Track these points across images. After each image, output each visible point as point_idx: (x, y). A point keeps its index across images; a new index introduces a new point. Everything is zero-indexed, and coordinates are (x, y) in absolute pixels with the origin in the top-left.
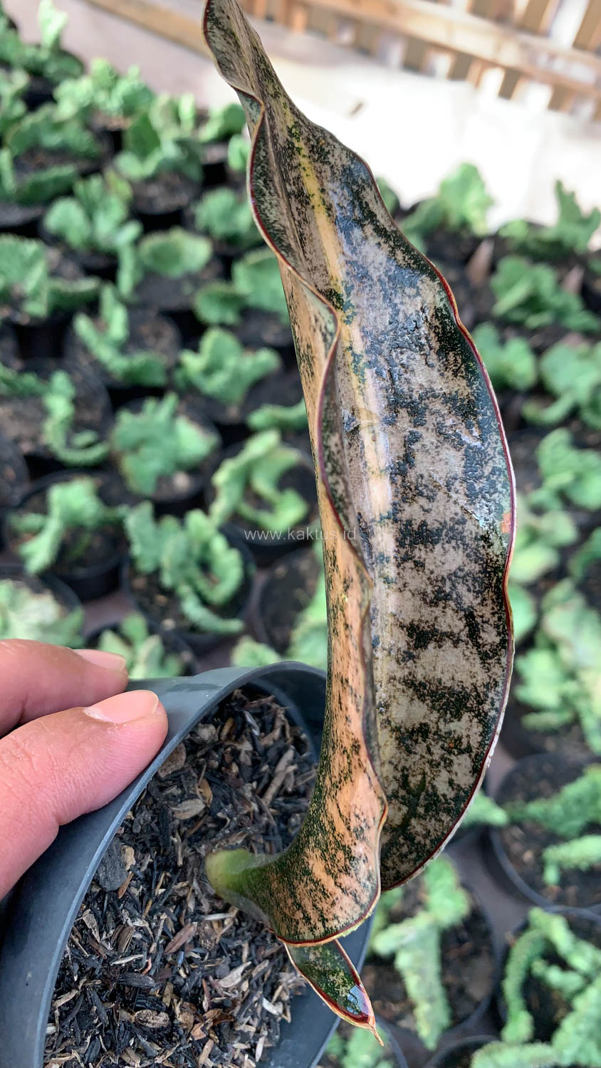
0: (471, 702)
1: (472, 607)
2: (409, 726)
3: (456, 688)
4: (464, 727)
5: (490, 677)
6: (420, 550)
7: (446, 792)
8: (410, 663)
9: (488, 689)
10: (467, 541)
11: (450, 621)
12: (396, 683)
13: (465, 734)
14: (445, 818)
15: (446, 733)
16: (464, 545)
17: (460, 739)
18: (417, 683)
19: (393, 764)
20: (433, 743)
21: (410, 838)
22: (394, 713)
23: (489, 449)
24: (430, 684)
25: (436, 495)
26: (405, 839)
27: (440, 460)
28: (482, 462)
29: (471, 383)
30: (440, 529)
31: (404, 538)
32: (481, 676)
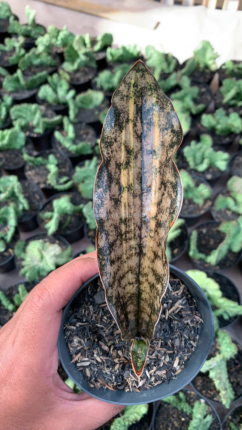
0: (161, 279)
2: (151, 283)
3: (159, 274)
6: (159, 229)
7: (156, 308)
8: (153, 264)
9: (164, 276)
12: (150, 269)
14: (156, 317)
15: (157, 288)
16: (165, 229)
17: (158, 291)
20: (155, 290)
22: (149, 278)
23: (177, 200)
24: (155, 271)
25: (164, 213)
27: (167, 202)
28: (174, 204)
29: (175, 179)
30: (162, 223)
31: (157, 225)
32: (163, 272)
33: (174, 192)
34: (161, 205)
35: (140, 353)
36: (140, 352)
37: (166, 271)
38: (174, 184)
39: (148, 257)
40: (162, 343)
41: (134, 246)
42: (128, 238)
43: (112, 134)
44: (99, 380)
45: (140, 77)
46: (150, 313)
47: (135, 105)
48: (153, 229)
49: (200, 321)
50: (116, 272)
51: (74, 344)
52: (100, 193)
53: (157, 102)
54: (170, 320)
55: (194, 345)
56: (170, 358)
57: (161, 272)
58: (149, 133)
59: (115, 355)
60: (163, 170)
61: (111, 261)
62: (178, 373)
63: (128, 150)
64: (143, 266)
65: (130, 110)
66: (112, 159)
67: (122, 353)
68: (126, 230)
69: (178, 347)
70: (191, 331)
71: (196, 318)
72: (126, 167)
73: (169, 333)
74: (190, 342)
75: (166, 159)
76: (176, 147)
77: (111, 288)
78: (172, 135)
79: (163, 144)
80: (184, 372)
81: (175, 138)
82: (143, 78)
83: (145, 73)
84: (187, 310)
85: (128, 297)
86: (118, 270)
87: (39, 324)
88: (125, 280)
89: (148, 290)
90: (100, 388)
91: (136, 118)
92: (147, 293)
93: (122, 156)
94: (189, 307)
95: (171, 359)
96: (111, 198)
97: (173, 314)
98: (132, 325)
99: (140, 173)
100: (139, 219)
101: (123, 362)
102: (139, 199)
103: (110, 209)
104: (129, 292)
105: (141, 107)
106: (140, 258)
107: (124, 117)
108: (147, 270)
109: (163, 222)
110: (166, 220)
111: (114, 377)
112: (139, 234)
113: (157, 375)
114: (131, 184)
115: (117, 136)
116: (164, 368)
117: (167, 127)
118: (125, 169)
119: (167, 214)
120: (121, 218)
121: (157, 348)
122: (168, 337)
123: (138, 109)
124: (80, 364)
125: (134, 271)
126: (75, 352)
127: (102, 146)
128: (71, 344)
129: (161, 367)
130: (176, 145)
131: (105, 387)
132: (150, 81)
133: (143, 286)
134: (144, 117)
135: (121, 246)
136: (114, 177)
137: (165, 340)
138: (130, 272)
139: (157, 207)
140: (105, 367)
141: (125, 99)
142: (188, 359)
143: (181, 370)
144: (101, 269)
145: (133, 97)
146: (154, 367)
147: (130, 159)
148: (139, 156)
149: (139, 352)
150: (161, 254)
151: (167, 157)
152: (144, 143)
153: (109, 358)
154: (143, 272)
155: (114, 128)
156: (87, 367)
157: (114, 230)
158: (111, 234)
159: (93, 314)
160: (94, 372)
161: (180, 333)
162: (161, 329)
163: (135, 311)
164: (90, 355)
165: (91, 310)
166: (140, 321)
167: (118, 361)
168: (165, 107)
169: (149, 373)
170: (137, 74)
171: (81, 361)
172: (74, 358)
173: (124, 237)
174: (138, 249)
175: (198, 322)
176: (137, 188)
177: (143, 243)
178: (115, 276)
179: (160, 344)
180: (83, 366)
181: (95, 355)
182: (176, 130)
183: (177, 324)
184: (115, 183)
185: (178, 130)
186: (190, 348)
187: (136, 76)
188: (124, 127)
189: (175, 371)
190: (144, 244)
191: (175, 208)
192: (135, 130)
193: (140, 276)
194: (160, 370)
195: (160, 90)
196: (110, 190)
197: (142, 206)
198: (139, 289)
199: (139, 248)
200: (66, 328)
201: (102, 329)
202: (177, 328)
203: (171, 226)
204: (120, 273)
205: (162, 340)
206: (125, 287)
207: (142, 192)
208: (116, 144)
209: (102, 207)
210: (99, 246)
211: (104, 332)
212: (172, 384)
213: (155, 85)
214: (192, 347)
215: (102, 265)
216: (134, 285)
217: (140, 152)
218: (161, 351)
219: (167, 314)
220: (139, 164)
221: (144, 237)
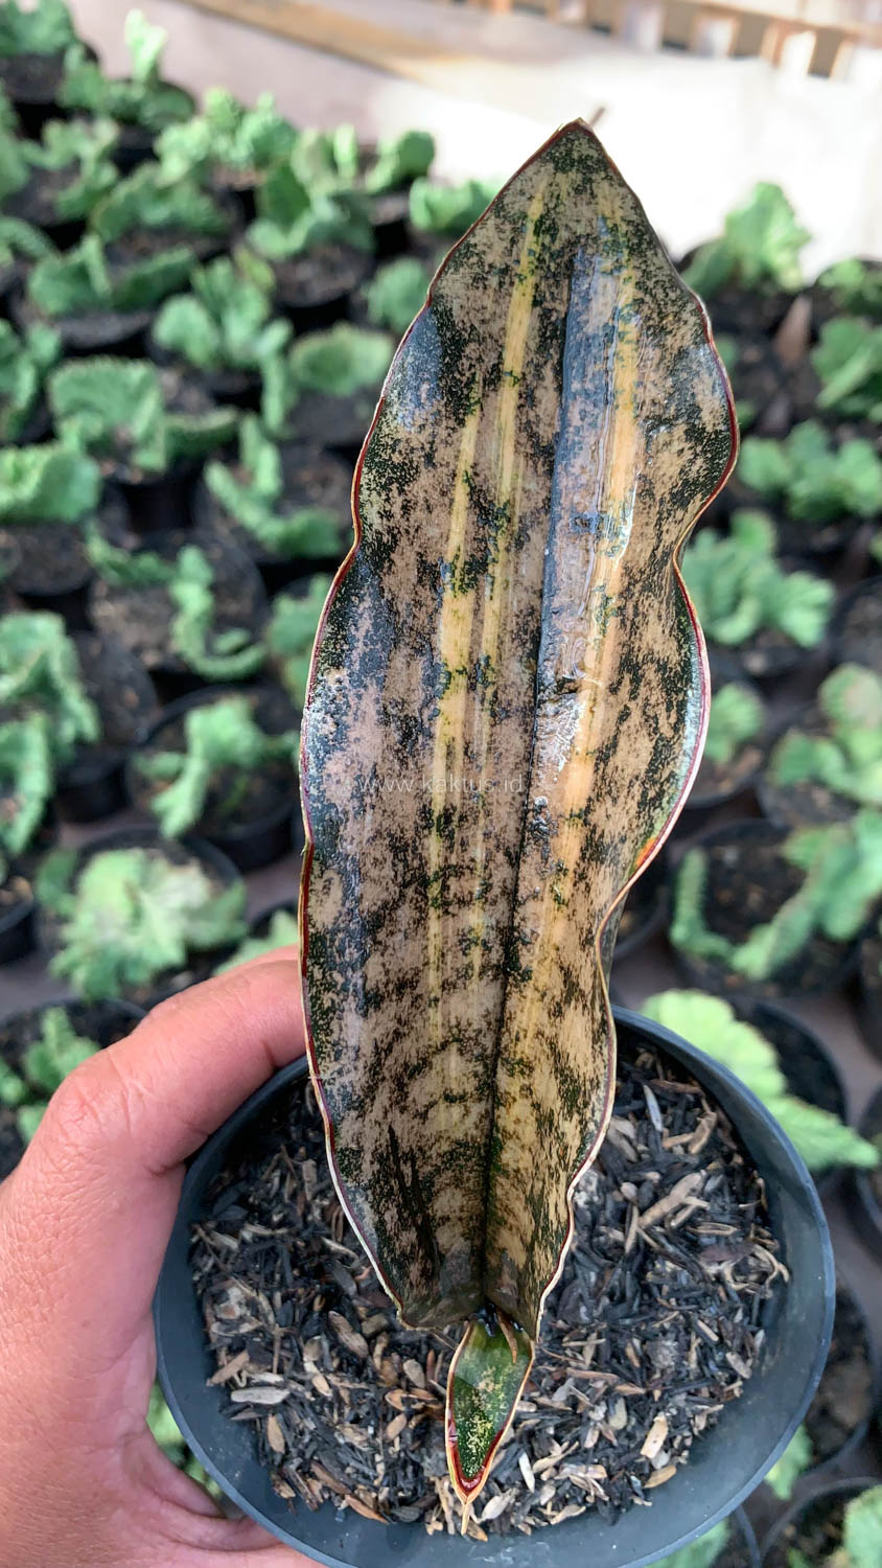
0: (580, 1099)
2: (545, 1108)
3: (575, 1073)
4: (571, 1134)
5: (594, 1071)
6: (592, 868)
7: (553, 1221)
8: (558, 1021)
9: (591, 1089)
10: (619, 868)
13: (570, 1143)
14: (550, 1258)
15: (561, 1133)
16: (615, 872)
17: (566, 1148)
18: (557, 1051)
19: (532, 1154)
20: (553, 1142)
22: (536, 1083)
24: (563, 1057)
25: (618, 797)
27: (635, 750)
28: (665, 762)
29: (680, 647)
30: (609, 846)
31: (587, 849)
32: (590, 1067)
33: (668, 710)
34: (611, 763)
35: (485, 1392)
36: (487, 1385)
37: (601, 1065)
38: (671, 669)
39: (540, 988)
40: (598, 1347)
41: (482, 934)
42: (455, 895)
43: (415, 429)
44: (316, 1469)
45: (572, 194)
46: (530, 1234)
47: (538, 310)
48: (571, 866)
49: (775, 1274)
50: (385, 1046)
51: (229, 1310)
52: (334, 689)
53: (639, 302)
54: (645, 1254)
55: (743, 1370)
56: (629, 1414)
57: (582, 1065)
58: (591, 436)
59: (393, 1376)
60: (636, 607)
61: (366, 995)
62: (660, 1482)
63: (482, 508)
64: (516, 1028)
65: (510, 332)
66: (403, 542)
67: (420, 1369)
68: (446, 859)
69: (669, 1371)
70: (734, 1311)
71: (757, 1254)
72: (472, 579)
73: (631, 1307)
74: (725, 1357)
75: (653, 555)
76: (698, 504)
77: (354, 1114)
78: (690, 448)
79: (646, 491)
80: (687, 1483)
81: (700, 461)
82: (586, 196)
83: (594, 176)
84: (721, 1219)
85: (439, 1155)
86: (398, 1035)
87: (74, 1218)
88: (427, 1080)
89: (529, 1133)
90: (318, 1503)
91: (538, 367)
92: (523, 1146)
93: (455, 532)
94: (733, 1205)
95: (633, 1421)
96: (386, 713)
97: (659, 1229)
98: (457, 1271)
99: (532, 611)
100: (514, 817)
101: (425, 1409)
102: (521, 729)
103: (376, 764)
104: (445, 1136)
105: (565, 319)
106: (504, 986)
107: (480, 360)
108: (529, 1046)
109: (613, 838)
110: (623, 833)
111: (381, 1468)
112: (508, 884)
113: (568, 1479)
114: (488, 658)
115: (437, 440)
116: (599, 1455)
117: (672, 411)
118: (461, 587)
119: (633, 805)
120: (425, 806)
121: (578, 1368)
122: (627, 1327)
123: (550, 328)
124: (246, 1396)
125: (472, 1043)
126: (228, 1341)
127: (363, 481)
128: (216, 1306)
129: (586, 1451)
130: (699, 496)
131: (344, 1505)
132: (613, 212)
133: (508, 1113)
134: (575, 364)
135: (421, 931)
136: (405, 622)
137: (613, 1335)
138: (454, 1047)
139: (596, 771)
140: (348, 1424)
141: (493, 281)
142: (710, 1428)
143: (672, 1471)
144: (313, 1028)
145: (529, 276)
146: (557, 1445)
147: (492, 548)
148: (536, 536)
149: (481, 1386)
150: (590, 982)
151: (658, 547)
152: (564, 482)
153: (363, 1386)
154: (515, 1052)
155: (428, 403)
156: (273, 1409)
157: (390, 856)
158: (374, 873)
159: (314, 1198)
160: (302, 1433)
161: (682, 1313)
162: (600, 1289)
163: (471, 1218)
164: (289, 1359)
165: (305, 1178)
166: (493, 1261)
167: (404, 1401)
168: (670, 328)
169: (532, 1465)
170: (560, 176)
171: (249, 1379)
172: (223, 1366)
173: (434, 890)
174: (497, 947)
175: (765, 1275)
176: (513, 678)
177: (523, 923)
178: (379, 1060)
179: (589, 1353)
180: (257, 1407)
181: (309, 1367)
182: (709, 429)
183: (674, 1276)
184: (406, 651)
185: (718, 428)
186: (723, 1384)
187: (551, 185)
188: (476, 403)
189: (647, 1471)
190: (528, 931)
191: (668, 780)
192: (529, 422)
193: (499, 1070)
194: (584, 1462)
195: (656, 254)
196: (382, 679)
197: (530, 757)
198: (493, 1124)
199: (501, 945)
200: (200, 1240)
201: (345, 1260)
202: (674, 1292)
203: (638, 862)
204: (409, 1049)
205: (599, 1337)
206: (427, 1112)
207: (535, 697)
208: (431, 475)
209: (338, 754)
210: (314, 926)
211: (354, 1274)
212: (627, 1525)
213: (639, 230)
214: (733, 1378)
215: (320, 1008)
216: (469, 1104)
217: (543, 517)
218: (595, 1380)
219: (634, 1229)
220: (529, 570)
221: (528, 897)
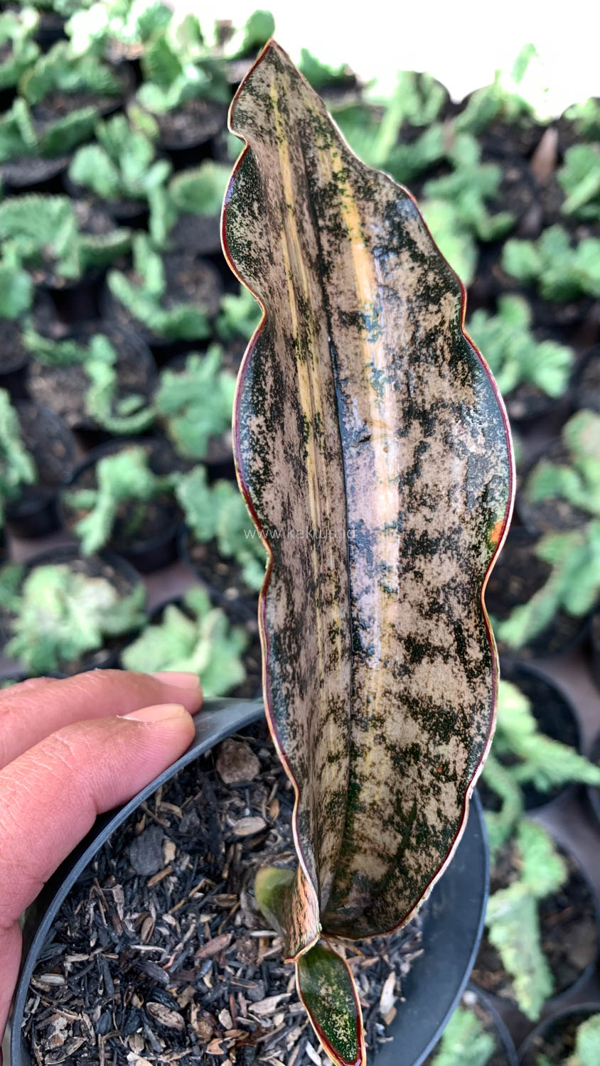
0: (458, 724)
1: (460, 620)
2: (403, 745)
3: (445, 707)
4: (452, 752)
5: (476, 698)
6: (420, 560)
7: (436, 824)
8: (405, 678)
9: (474, 712)
10: (461, 551)
11: (442, 636)
12: (392, 697)
13: (452, 760)
14: (435, 853)
15: (435, 756)
16: (458, 555)
17: (447, 764)
18: (411, 700)
19: (389, 786)
20: (423, 767)
21: (404, 872)
22: (389, 729)
23: (492, 457)
24: (422, 701)
25: (437, 504)
26: (401, 872)
27: (445, 469)
29: (476, 393)
30: (439, 539)
31: (407, 548)
34: (419, 483)
35: (328, 995)
36: (327, 989)
39: (383, 658)
41: (340, 625)
42: (325, 597)
43: (257, 235)
45: (289, 89)
46: (395, 847)
47: (293, 165)
48: (395, 564)
50: (309, 722)
52: (256, 432)
53: (346, 171)
57: (455, 699)
58: (339, 259)
63: (300, 301)
64: (366, 693)
65: (284, 178)
66: (276, 320)
68: (319, 569)
72: (305, 353)
75: (415, 336)
76: (452, 299)
78: (419, 266)
79: (390, 294)
81: (431, 274)
85: (326, 807)
86: (312, 712)
88: (321, 748)
89: (385, 770)
91: (300, 206)
92: (378, 784)
93: (293, 315)
96: (287, 453)
98: (323, 901)
99: (331, 382)
101: (237, 1042)
102: (338, 469)
103: (288, 493)
104: (328, 790)
105: (306, 175)
106: (354, 664)
108: (379, 704)
109: (442, 533)
112: (347, 584)
114: (319, 414)
115: (271, 245)
117: (395, 242)
118: (302, 359)
119: (458, 506)
123: (300, 180)
125: (341, 711)
127: (240, 269)
130: (449, 295)
133: (365, 760)
135: (315, 626)
136: (285, 381)
138: (332, 716)
139: (402, 492)
141: (267, 138)
142: (411, 970)
143: (396, 1010)
145: (283, 140)
147: (308, 332)
148: (322, 327)
149: (323, 992)
150: (451, 638)
151: (417, 331)
152: (330, 289)
153: (187, 1052)
154: (367, 712)
155: (259, 217)
157: (301, 567)
158: (297, 581)
166: (343, 884)
170: (280, 75)
173: (317, 594)
174: (348, 634)
176: (330, 430)
177: (360, 614)
182: (426, 254)
184: (289, 404)
187: (277, 79)
188: (281, 224)
190: (366, 618)
191: (492, 482)
192: (304, 243)
193: (354, 729)
196: (282, 425)
197: (345, 490)
198: (354, 773)
199: (350, 632)
203: (494, 540)
204: (315, 723)
206: (321, 773)
207: (342, 444)
208: (274, 270)
210: (272, 629)
215: (280, 697)
216: (340, 761)
217: (323, 314)
221: (362, 593)
